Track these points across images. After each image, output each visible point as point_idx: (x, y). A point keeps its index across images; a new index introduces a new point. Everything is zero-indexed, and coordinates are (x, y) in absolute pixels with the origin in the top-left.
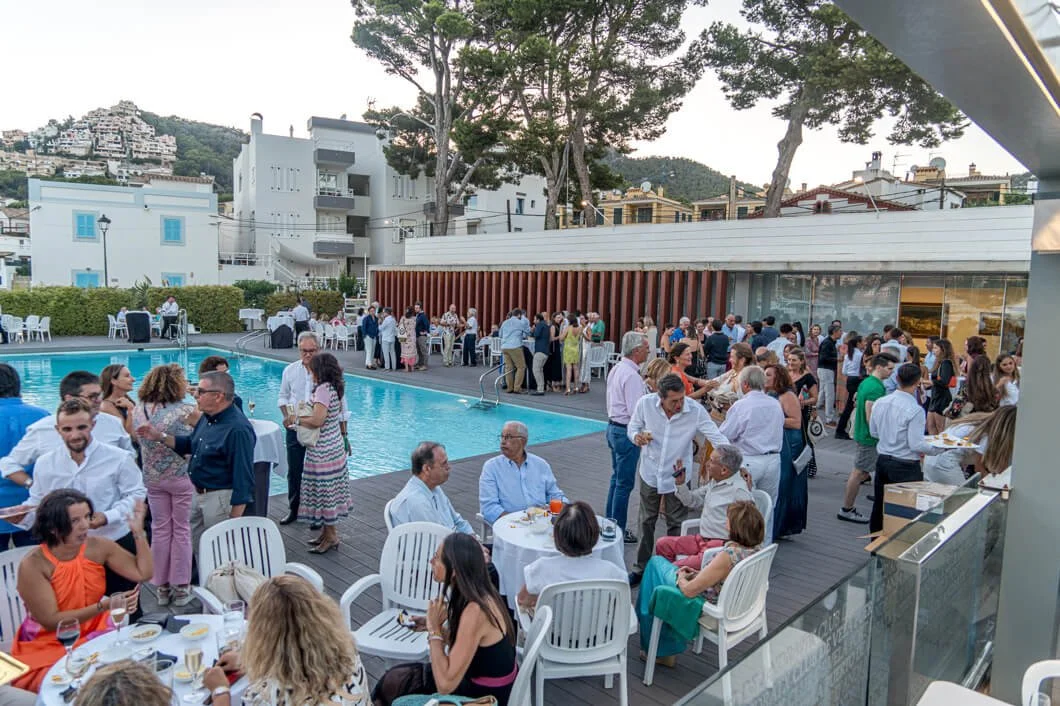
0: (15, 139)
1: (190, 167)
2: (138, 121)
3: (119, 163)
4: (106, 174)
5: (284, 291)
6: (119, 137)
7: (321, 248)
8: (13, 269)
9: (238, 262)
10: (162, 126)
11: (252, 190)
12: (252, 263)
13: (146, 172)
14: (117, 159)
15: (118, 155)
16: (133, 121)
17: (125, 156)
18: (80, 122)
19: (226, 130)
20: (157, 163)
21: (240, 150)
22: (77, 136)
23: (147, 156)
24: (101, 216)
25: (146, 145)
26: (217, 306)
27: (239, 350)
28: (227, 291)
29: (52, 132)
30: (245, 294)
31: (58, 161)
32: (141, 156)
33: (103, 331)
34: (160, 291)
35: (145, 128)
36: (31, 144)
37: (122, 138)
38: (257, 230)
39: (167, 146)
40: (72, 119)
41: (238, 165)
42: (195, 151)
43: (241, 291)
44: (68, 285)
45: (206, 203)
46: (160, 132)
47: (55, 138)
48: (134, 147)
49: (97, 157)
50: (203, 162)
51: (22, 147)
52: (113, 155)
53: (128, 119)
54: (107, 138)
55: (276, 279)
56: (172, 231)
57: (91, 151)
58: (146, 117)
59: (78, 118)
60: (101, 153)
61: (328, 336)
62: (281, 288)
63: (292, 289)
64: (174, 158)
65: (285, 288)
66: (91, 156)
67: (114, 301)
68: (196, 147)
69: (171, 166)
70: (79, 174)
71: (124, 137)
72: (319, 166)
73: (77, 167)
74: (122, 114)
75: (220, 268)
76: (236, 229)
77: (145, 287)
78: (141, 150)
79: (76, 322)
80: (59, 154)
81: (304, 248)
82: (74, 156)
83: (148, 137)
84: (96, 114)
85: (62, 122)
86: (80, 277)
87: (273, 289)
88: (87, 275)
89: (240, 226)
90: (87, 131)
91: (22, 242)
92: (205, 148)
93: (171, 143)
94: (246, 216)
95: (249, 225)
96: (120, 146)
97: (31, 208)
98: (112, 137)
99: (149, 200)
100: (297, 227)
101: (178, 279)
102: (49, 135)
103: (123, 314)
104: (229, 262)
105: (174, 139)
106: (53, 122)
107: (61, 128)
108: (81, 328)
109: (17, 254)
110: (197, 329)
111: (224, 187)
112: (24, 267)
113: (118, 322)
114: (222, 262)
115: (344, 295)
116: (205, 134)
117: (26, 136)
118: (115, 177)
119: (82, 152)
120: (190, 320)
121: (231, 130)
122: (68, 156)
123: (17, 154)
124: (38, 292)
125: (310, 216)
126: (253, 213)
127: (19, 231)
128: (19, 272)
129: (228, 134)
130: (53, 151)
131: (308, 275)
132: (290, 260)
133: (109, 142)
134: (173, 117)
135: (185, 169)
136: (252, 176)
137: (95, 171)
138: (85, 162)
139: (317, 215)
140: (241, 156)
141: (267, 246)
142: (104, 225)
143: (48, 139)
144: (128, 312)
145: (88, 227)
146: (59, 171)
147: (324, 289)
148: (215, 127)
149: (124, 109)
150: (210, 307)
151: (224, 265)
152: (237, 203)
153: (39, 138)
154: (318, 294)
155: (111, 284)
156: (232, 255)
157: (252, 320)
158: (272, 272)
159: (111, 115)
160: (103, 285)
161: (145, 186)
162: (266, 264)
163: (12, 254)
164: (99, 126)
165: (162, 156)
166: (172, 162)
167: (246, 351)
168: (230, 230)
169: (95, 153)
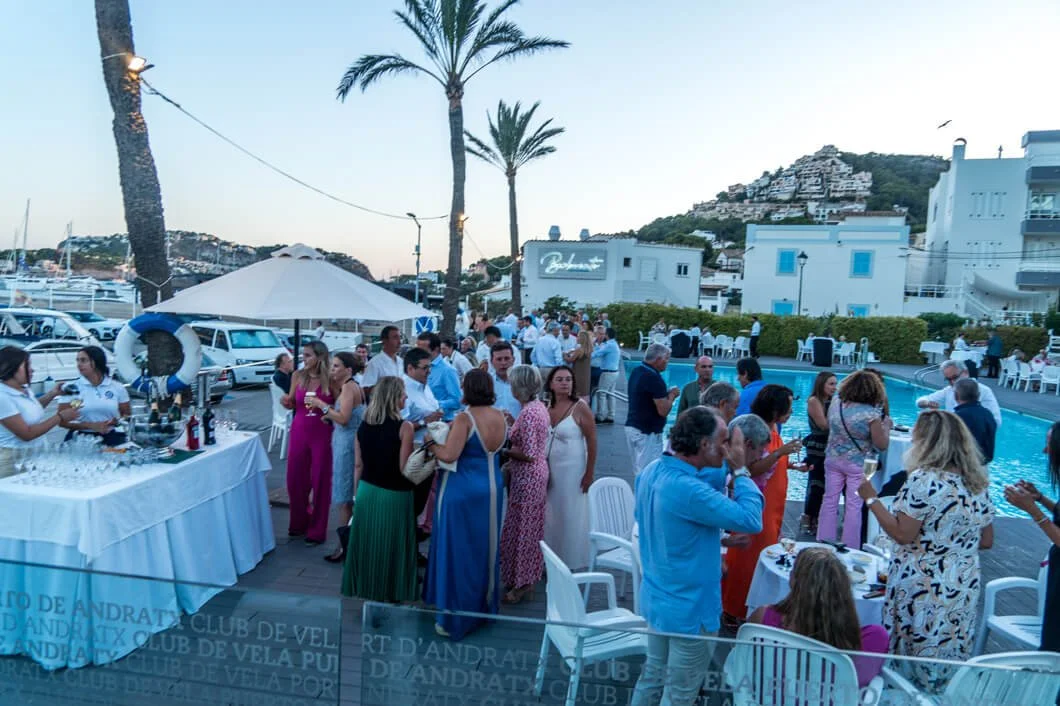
0: (737, 191)
1: (883, 201)
2: (838, 162)
3: (817, 204)
4: (806, 214)
5: (974, 325)
6: (820, 180)
7: (1025, 279)
8: (726, 299)
9: (925, 294)
10: (857, 163)
11: (948, 219)
12: (940, 295)
13: (840, 209)
14: (816, 200)
15: (817, 196)
16: (833, 163)
17: (823, 196)
18: (787, 170)
19: (924, 159)
20: (851, 199)
21: (938, 178)
22: (784, 182)
23: (842, 194)
24: (800, 253)
25: (843, 184)
26: (899, 338)
27: (917, 382)
28: (910, 322)
29: (765, 182)
30: (929, 326)
31: (766, 207)
32: (838, 195)
33: (791, 353)
34: (845, 320)
35: (844, 168)
36: (749, 195)
37: (822, 180)
38: (949, 261)
39: (862, 182)
40: (781, 169)
41: (934, 194)
42: (890, 184)
43: (926, 323)
44: (768, 312)
45: (897, 236)
46: (857, 170)
47: (767, 187)
48: (832, 187)
49: (800, 199)
50: (898, 195)
51: (741, 198)
52: (814, 196)
53: (829, 161)
54: (809, 181)
55: (966, 311)
56: (862, 264)
57: (794, 195)
58: (847, 158)
59: (786, 167)
60: (803, 196)
61: (1023, 376)
62: (971, 322)
63: (984, 323)
64: (868, 193)
65: (976, 322)
66: (796, 200)
67: (804, 327)
68: (891, 180)
69: (865, 201)
70: (783, 216)
71: (825, 179)
72: (1031, 186)
73: (781, 210)
74: (824, 158)
75: (905, 300)
76: (927, 260)
77: (832, 317)
78: (838, 189)
79: (772, 344)
80: (769, 201)
81: (1004, 279)
82: (780, 201)
83: (845, 176)
84: (801, 161)
85: (773, 172)
86: (777, 305)
87: (962, 322)
88: (784, 304)
89: (931, 257)
90: (793, 178)
91: (734, 277)
92: (901, 180)
93: (866, 180)
94: (938, 247)
95: (941, 255)
96: (819, 187)
97: (747, 248)
98: (813, 180)
99: (842, 236)
100: (998, 256)
101: (863, 309)
102: (762, 185)
103: (810, 339)
104: (916, 294)
105: (870, 175)
106: (766, 173)
107: (772, 178)
108: (776, 350)
109: (730, 288)
110: (876, 358)
111: (917, 218)
112: (735, 298)
113: (806, 346)
114: (907, 294)
115: (1050, 332)
116: (901, 166)
117: (745, 187)
118: (812, 216)
119: (786, 197)
120: (870, 349)
121: (930, 158)
122: (776, 201)
123: (737, 204)
124: (746, 318)
125: (1016, 243)
126: (947, 242)
127: (734, 268)
128: (731, 303)
129: (926, 163)
130: (764, 198)
131: (1005, 309)
132: (983, 291)
133: (811, 186)
134: (872, 153)
135: (878, 204)
136: (948, 205)
137: (797, 213)
138: (788, 205)
139: (1025, 243)
140: (939, 184)
141: (959, 278)
142: (802, 260)
143: (761, 189)
144: (815, 338)
145: (788, 262)
146: (768, 214)
147: (1025, 325)
148: (913, 157)
149: (827, 153)
150: (892, 338)
151: (910, 298)
152: (929, 235)
153: (754, 188)
154: (1016, 329)
155: (803, 313)
156: (920, 288)
157: (934, 354)
158: (962, 305)
159: (815, 160)
160: (796, 313)
161: (841, 223)
162: (956, 296)
163: (726, 287)
164: (803, 172)
165: (858, 193)
166: (866, 198)
167: (924, 384)
168: (920, 261)
169: (798, 196)
